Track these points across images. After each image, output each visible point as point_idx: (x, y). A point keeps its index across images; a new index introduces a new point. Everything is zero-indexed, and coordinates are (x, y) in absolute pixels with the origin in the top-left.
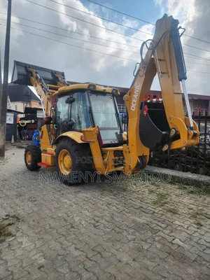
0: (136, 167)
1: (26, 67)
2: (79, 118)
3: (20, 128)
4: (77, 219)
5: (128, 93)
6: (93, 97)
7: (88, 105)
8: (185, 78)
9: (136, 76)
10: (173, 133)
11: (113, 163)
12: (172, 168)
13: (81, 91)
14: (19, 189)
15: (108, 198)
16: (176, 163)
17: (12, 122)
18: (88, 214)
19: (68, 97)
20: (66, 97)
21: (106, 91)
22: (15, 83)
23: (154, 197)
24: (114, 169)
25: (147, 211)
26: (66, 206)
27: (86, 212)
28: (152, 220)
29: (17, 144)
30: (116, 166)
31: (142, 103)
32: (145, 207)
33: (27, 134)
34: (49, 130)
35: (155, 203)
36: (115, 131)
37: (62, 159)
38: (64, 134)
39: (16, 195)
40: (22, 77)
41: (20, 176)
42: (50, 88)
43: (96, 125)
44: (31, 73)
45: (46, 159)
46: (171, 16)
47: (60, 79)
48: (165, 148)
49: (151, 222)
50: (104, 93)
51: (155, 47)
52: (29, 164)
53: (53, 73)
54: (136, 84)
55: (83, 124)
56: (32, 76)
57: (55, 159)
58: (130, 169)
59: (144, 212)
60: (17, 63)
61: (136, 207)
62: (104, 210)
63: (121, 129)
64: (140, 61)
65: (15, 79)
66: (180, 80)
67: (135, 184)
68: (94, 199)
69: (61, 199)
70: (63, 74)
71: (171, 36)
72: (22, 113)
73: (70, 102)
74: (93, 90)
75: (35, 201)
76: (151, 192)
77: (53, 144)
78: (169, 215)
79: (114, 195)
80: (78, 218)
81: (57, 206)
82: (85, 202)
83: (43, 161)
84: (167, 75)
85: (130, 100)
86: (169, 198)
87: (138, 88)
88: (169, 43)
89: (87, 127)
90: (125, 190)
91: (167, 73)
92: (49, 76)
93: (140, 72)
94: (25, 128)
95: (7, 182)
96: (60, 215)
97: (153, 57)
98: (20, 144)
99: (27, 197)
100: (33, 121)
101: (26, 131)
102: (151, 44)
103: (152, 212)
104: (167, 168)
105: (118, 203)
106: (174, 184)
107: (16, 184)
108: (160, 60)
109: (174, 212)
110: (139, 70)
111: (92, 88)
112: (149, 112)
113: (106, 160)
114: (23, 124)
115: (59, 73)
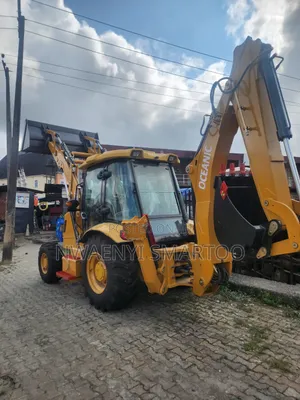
0: (211, 282)
1: (42, 127)
2: (118, 200)
3: (40, 214)
4: (112, 383)
5: (194, 161)
6: (138, 169)
7: (131, 179)
8: (290, 136)
9: (205, 135)
10: (273, 228)
11: (173, 274)
12: (270, 277)
13: (121, 160)
14: (23, 320)
15: (166, 338)
16: (275, 269)
17: (27, 206)
18: (132, 373)
19: (101, 169)
20: (99, 170)
21: (160, 159)
22: (27, 151)
23: (244, 335)
24: (175, 284)
25: (235, 366)
26: (96, 355)
27: (129, 368)
28: (245, 386)
29: (34, 237)
30: (177, 278)
31: (217, 178)
32: (230, 357)
33: (50, 222)
34: (74, 219)
35: (247, 348)
36: (176, 220)
37: (92, 267)
38: (94, 228)
39: (18, 331)
40: (36, 143)
41: (30, 293)
42: (76, 156)
43: (145, 212)
44: (50, 136)
45: (69, 265)
46: (259, 40)
47: (91, 143)
48: (262, 253)
49: (244, 392)
50: (155, 162)
51: (235, 89)
52: (45, 272)
53: (82, 135)
54: (205, 148)
55: (125, 211)
56: (51, 140)
57: (82, 266)
58: (202, 284)
59: (231, 368)
60: (30, 124)
61: (216, 357)
62: (160, 363)
63: (184, 217)
64: (210, 112)
65: (27, 145)
66: (281, 139)
67: (210, 308)
68: (144, 340)
69: (89, 339)
70: (96, 136)
71: (260, 70)
72: (41, 192)
73: (104, 177)
74: (138, 159)
75: (45, 343)
76: (239, 323)
77: (80, 241)
78: (275, 374)
79: (177, 331)
80: (115, 382)
81: (80, 354)
82: (128, 347)
83: (65, 268)
84: (256, 132)
85: (196, 173)
86: (271, 337)
87: (209, 153)
88: (257, 81)
89: (131, 215)
90: (194, 320)
91: (257, 129)
92: (77, 140)
93: (211, 129)
94: (47, 212)
95: (8, 305)
96: (83, 375)
97: (231, 104)
98: (38, 238)
99: (35, 334)
100: (58, 202)
101: (47, 218)
102: (227, 84)
103: (243, 368)
104: (261, 277)
105: (183, 347)
106: (276, 307)
107: (21, 310)
108: (243, 109)
109: (284, 368)
110: (209, 126)
111: (136, 155)
112: (229, 192)
113: (161, 269)
114: (43, 207)
115: (91, 134)
